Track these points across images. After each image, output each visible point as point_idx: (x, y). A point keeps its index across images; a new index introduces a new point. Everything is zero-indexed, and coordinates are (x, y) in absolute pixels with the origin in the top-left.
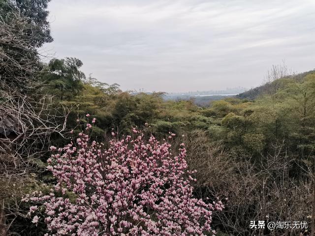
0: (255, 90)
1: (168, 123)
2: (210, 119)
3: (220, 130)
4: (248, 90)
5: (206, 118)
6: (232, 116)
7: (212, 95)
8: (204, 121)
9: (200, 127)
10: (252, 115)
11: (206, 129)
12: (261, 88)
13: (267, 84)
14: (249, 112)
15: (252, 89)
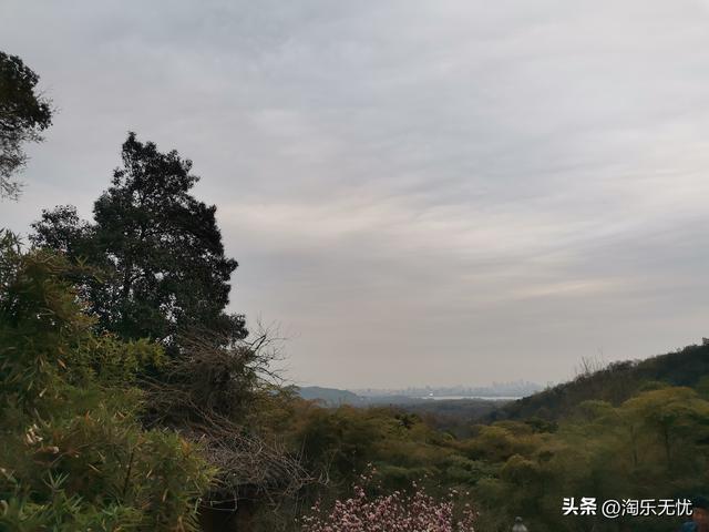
0: (556, 389)
1: (402, 470)
2: (479, 464)
3: (498, 486)
4: (542, 390)
5: (471, 462)
6: (518, 460)
7: (461, 398)
8: (468, 468)
9: (461, 481)
10: (552, 461)
11: (473, 483)
12: (570, 386)
13: (581, 380)
14: (547, 455)
15: (549, 388)
